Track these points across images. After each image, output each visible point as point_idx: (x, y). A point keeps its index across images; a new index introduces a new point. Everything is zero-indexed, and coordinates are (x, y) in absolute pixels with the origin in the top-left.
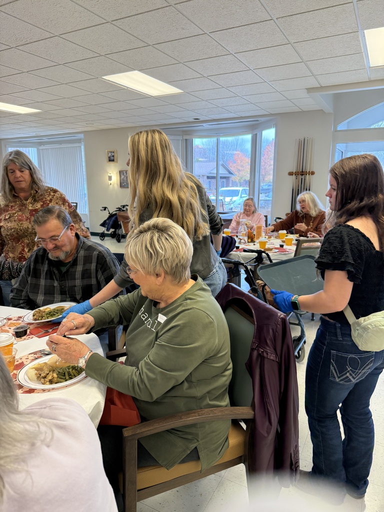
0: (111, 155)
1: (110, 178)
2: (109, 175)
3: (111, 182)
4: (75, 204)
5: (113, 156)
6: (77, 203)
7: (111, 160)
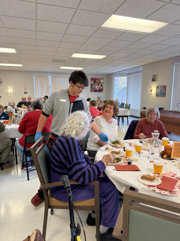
0: (154, 77)
1: (151, 91)
2: (151, 89)
3: (152, 93)
4: (129, 105)
5: (155, 78)
6: (130, 105)
7: (154, 80)
